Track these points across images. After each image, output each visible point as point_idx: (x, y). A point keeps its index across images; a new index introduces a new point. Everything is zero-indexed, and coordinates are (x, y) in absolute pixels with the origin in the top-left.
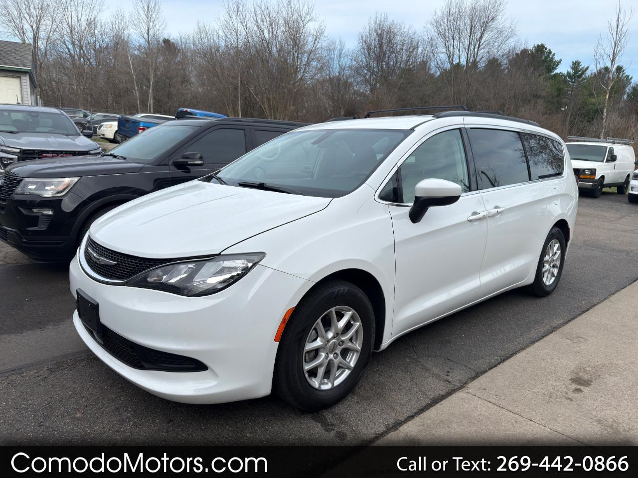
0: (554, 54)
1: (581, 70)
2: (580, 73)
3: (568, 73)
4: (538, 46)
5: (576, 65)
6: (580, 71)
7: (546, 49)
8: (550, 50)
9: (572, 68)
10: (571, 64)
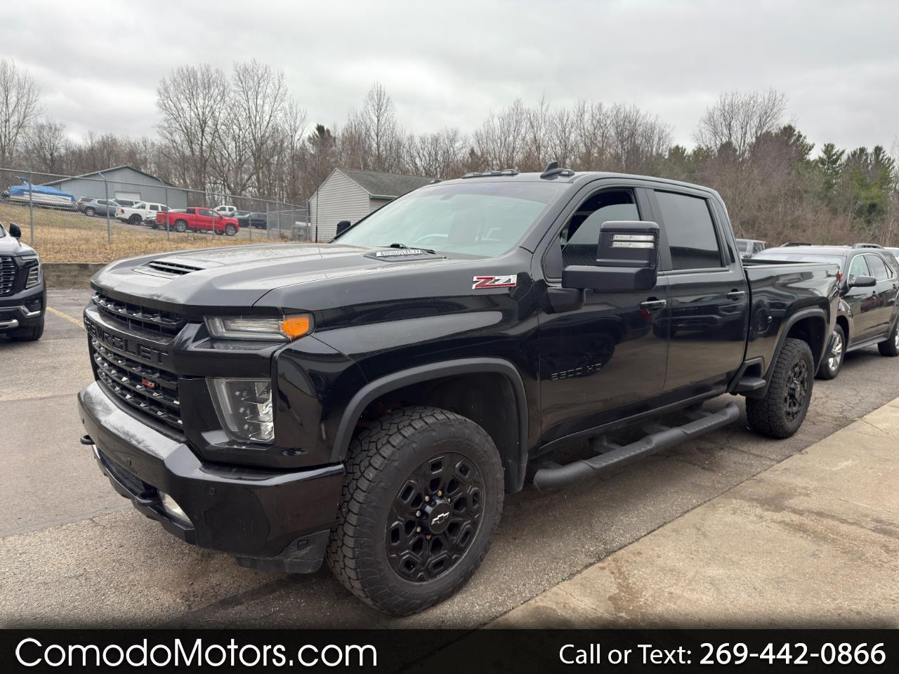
0: (805, 138)
1: (836, 154)
2: (835, 157)
3: (820, 158)
4: (785, 128)
5: (829, 149)
6: (834, 155)
7: (794, 131)
8: (799, 132)
9: (825, 152)
10: (824, 148)
